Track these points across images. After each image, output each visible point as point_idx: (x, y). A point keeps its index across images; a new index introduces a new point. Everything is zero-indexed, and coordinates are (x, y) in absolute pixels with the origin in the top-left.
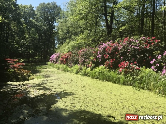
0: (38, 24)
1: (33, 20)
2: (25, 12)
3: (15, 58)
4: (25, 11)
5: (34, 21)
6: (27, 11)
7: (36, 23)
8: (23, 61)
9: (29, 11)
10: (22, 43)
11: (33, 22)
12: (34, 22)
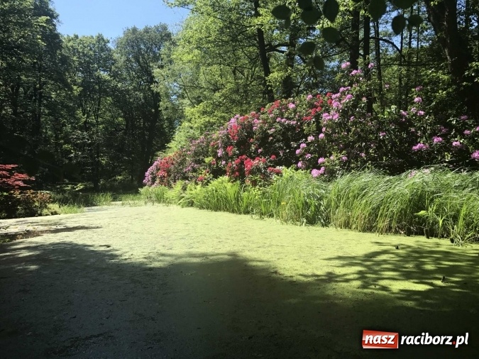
0: (119, 85)
1: (105, 75)
2: (84, 55)
3: (67, 181)
4: (85, 52)
5: (108, 78)
6: (91, 53)
7: (114, 83)
8: (82, 187)
9: (95, 52)
10: (78, 139)
11: (105, 81)
12: (109, 81)
